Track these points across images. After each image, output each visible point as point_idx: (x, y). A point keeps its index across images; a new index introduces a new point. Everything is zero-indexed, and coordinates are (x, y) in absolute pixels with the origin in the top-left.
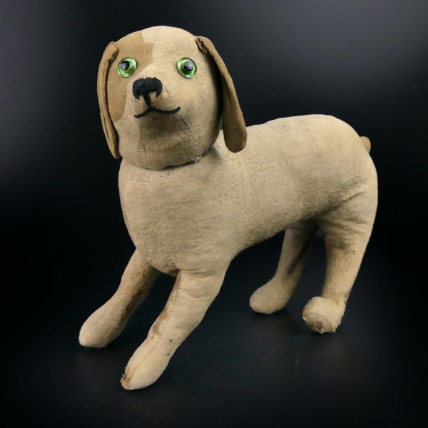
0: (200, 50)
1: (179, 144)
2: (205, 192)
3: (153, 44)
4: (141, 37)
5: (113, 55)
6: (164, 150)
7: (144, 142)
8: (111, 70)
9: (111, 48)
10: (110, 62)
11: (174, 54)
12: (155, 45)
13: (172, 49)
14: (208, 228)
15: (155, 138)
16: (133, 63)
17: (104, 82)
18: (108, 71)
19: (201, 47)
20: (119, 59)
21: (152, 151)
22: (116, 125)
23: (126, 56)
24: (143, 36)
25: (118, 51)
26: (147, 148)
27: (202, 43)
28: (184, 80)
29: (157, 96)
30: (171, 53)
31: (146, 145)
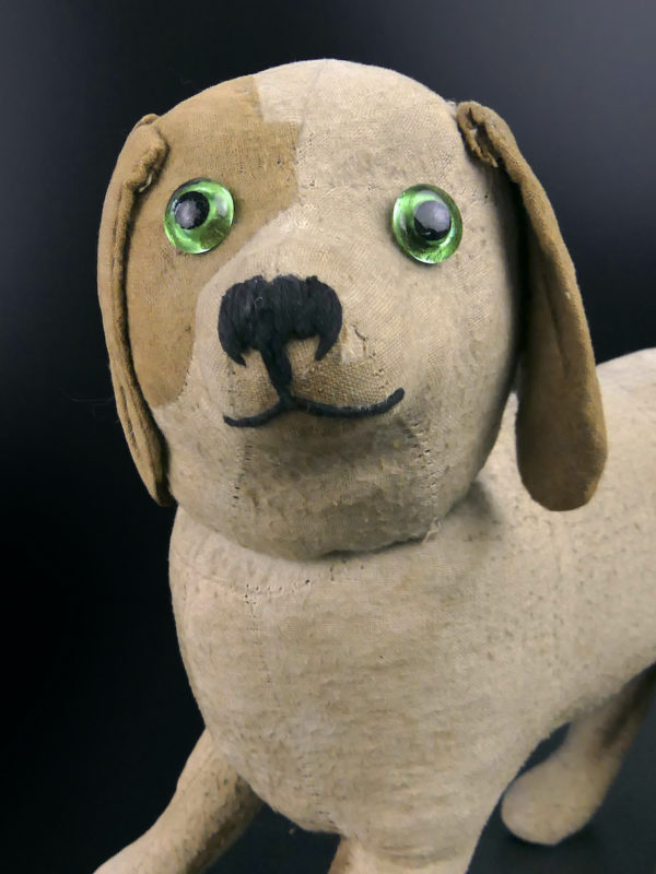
0: (471, 155)
1: (378, 494)
2: (445, 633)
3: (298, 130)
4: (254, 101)
5: (150, 168)
6: (325, 513)
7: (253, 483)
8: (140, 223)
9: (143, 138)
10: (139, 195)
11: (379, 171)
12: (306, 134)
13: (373, 151)
14: (448, 735)
15: (294, 476)
16: (222, 202)
17: (117, 268)
18: (130, 228)
19: (474, 145)
20: (171, 181)
21: (281, 510)
22: (159, 414)
23: (198, 172)
24: (262, 97)
25: (168, 149)
26: (264, 501)
27: (482, 130)
29: (319, 356)
30: (367, 164)
31: (261, 492)
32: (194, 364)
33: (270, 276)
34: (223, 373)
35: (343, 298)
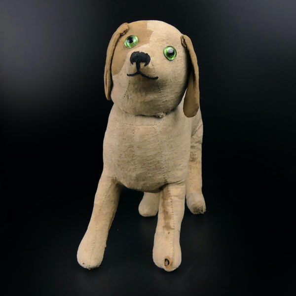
0: (182, 44)
1: (152, 101)
3: (152, 32)
4: (146, 25)
5: (124, 31)
6: (141, 102)
7: (129, 93)
8: (120, 40)
9: (124, 27)
10: (121, 35)
11: (165, 42)
13: (164, 38)
15: (136, 93)
17: (114, 47)
18: (118, 41)
19: (183, 42)
20: (128, 35)
21: (132, 100)
22: (114, 77)
24: (148, 25)
25: (129, 29)
26: (130, 98)
27: (184, 40)
28: (166, 61)
29: (145, 66)
30: (163, 40)
31: (129, 95)
35: (151, 59)
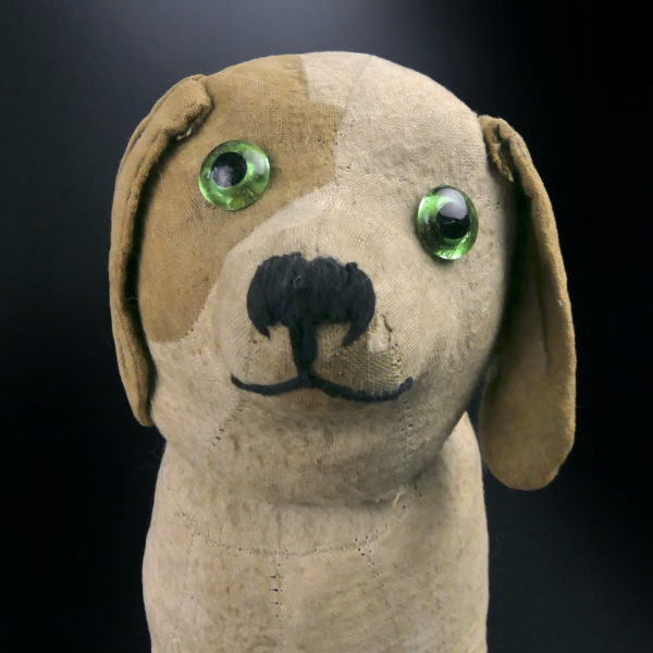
3: (341, 114)
4: (302, 80)
5: (190, 120)
7: (236, 427)
9: (188, 93)
11: (410, 165)
12: (348, 120)
13: (409, 147)
21: (260, 458)
22: (155, 348)
26: (245, 446)
30: (402, 159)
31: (244, 437)
32: (206, 314)
33: (310, 256)
34: (243, 340)
